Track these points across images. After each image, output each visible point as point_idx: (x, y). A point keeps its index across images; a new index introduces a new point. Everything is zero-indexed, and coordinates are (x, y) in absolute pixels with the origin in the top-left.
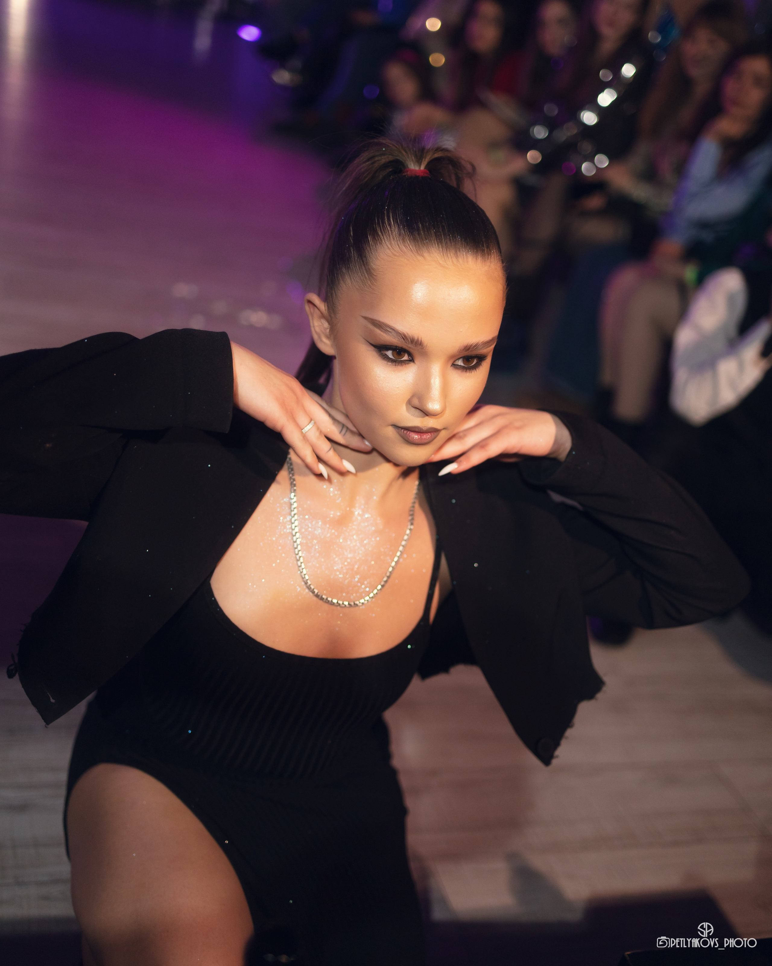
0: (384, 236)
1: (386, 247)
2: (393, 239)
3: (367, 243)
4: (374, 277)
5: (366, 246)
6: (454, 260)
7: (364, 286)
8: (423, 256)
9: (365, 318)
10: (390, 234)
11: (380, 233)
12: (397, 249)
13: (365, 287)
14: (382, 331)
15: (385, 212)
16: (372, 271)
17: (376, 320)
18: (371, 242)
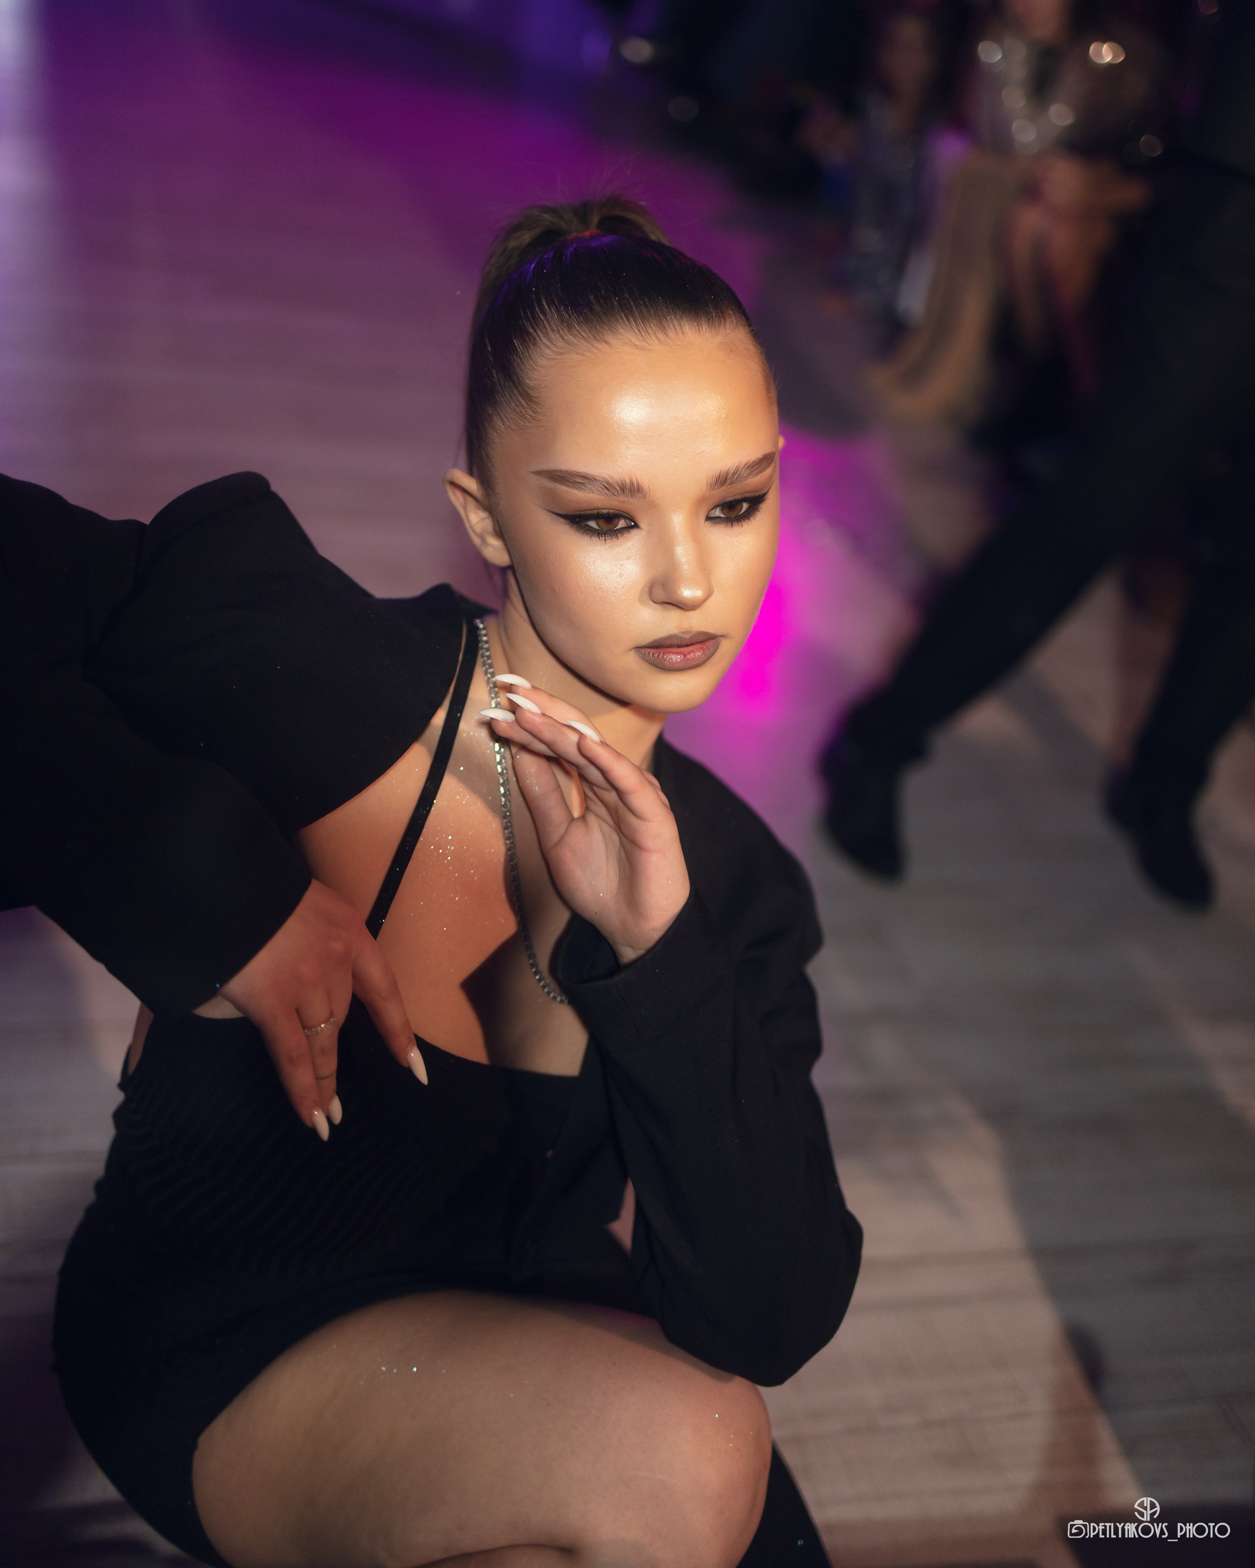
0: (539, 332)
1: (542, 346)
2: (552, 330)
3: (514, 351)
4: (535, 400)
5: (513, 357)
6: (660, 335)
7: (524, 422)
8: (607, 342)
9: (539, 473)
10: (547, 325)
11: (531, 330)
12: (560, 343)
13: (526, 421)
14: (568, 486)
15: (533, 296)
16: (531, 392)
17: (555, 471)
18: (520, 348)
